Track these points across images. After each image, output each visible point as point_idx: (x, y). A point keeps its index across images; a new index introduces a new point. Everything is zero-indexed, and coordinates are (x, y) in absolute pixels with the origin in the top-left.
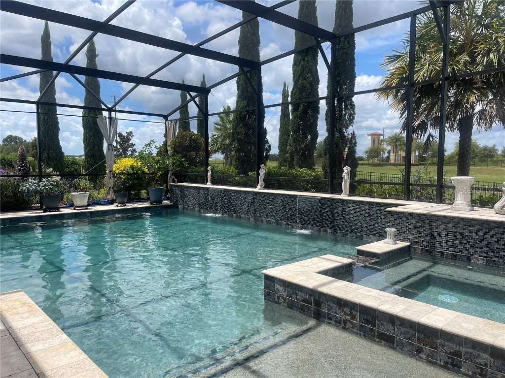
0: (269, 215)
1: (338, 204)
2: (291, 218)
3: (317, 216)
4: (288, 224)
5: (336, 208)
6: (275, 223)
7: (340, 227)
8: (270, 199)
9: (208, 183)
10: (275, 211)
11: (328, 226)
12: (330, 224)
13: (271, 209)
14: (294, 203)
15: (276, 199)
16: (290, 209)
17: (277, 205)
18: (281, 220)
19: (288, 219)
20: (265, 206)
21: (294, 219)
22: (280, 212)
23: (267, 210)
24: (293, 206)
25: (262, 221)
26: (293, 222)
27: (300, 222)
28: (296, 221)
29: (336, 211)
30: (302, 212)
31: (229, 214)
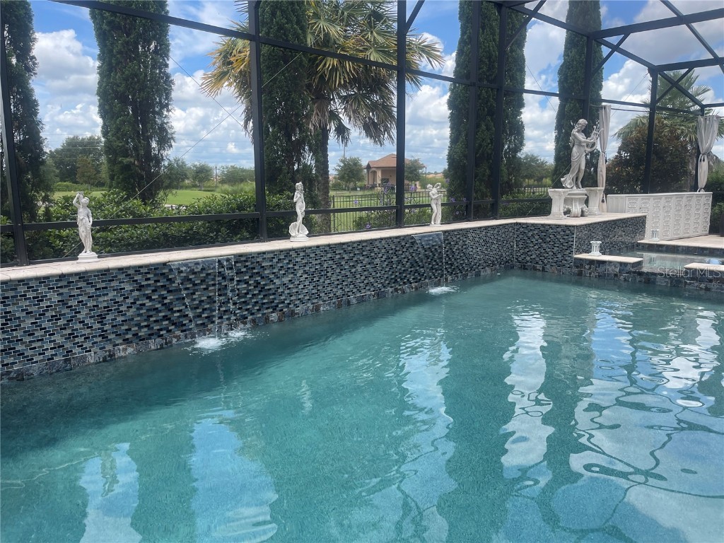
0: (361, 285)
1: (458, 236)
2: (400, 278)
3: (435, 261)
4: (396, 290)
5: (457, 243)
6: (374, 296)
7: (461, 268)
8: (364, 253)
9: (82, 255)
10: (374, 274)
11: (448, 272)
12: (450, 268)
13: (366, 273)
14: (405, 250)
15: (376, 250)
16: (399, 262)
17: (377, 261)
18: (384, 287)
19: (396, 281)
20: (353, 270)
21: (405, 276)
22: (383, 272)
23: (358, 276)
24: (403, 256)
25: (349, 303)
26: (404, 283)
27: (413, 279)
28: (408, 280)
29: (457, 246)
30: (417, 262)
31: (253, 321)
